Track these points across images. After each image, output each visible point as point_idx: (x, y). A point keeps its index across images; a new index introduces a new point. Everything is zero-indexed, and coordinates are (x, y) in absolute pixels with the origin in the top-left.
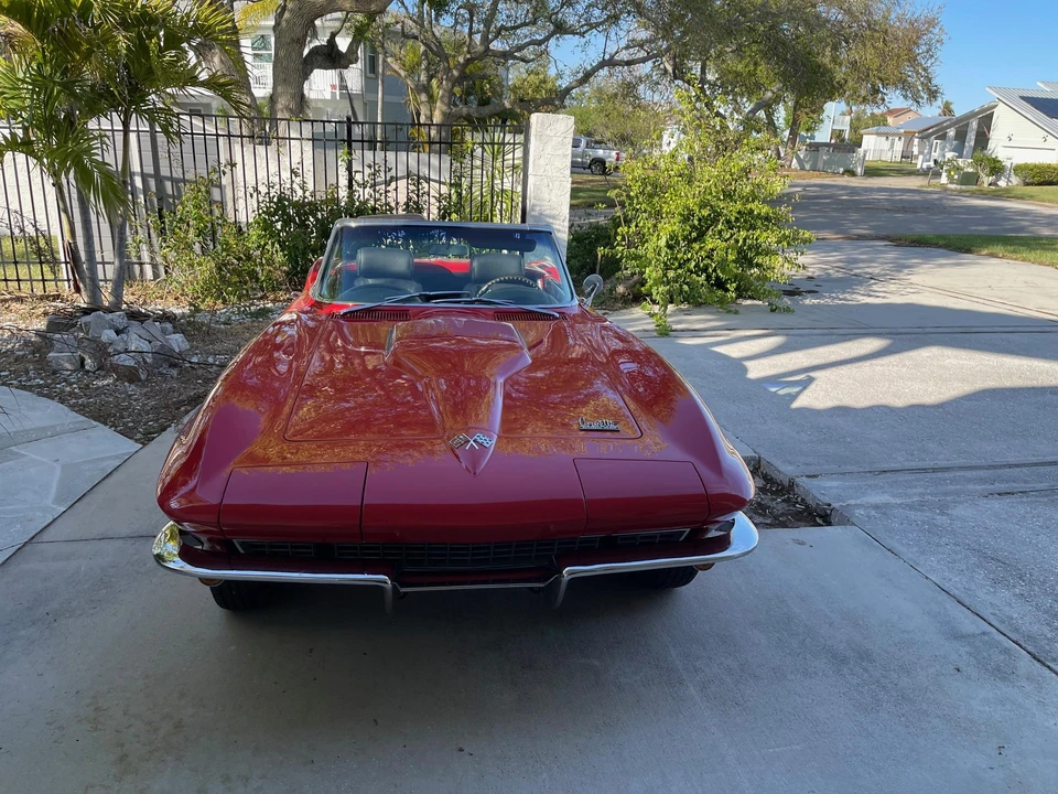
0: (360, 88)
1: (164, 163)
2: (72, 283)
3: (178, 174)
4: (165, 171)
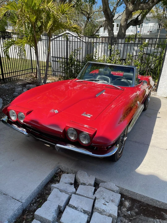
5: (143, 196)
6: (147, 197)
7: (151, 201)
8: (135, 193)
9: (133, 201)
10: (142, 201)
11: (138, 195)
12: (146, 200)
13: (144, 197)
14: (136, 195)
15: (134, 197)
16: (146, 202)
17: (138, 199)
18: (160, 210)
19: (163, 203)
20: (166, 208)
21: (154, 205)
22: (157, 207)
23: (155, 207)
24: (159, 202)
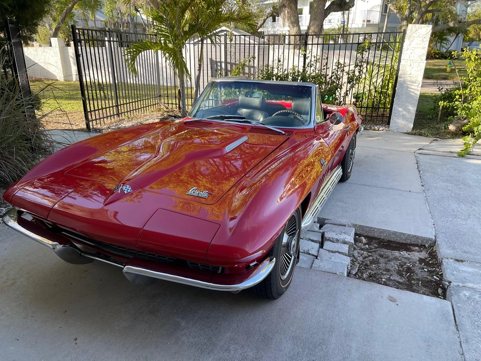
0: (378, 21)
1: (228, 57)
2: (178, 106)
3: (233, 61)
4: (228, 60)
5: (382, 230)
6: (387, 230)
7: (393, 236)
8: (372, 228)
9: (370, 239)
10: (382, 237)
11: (376, 230)
12: (387, 235)
13: (384, 231)
14: (374, 230)
15: (370, 235)
16: (387, 239)
17: (376, 235)
18: (406, 245)
19: (409, 235)
20: (413, 242)
21: (398, 240)
22: (403, 243)
23: (398, 243)
24: (404, 234)
